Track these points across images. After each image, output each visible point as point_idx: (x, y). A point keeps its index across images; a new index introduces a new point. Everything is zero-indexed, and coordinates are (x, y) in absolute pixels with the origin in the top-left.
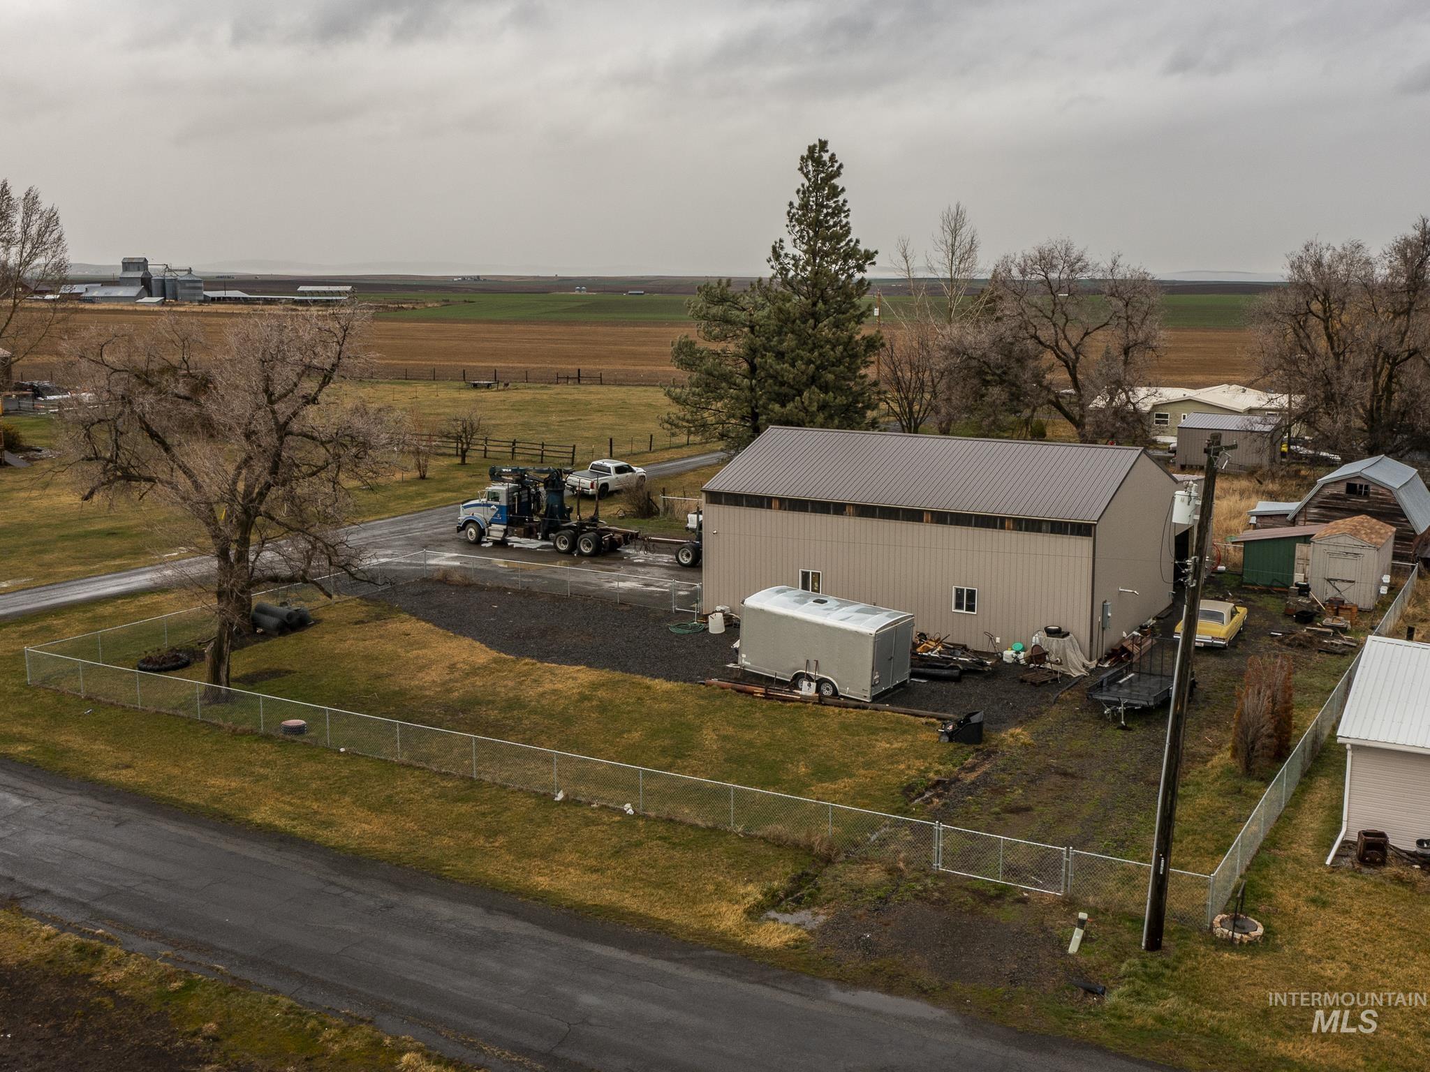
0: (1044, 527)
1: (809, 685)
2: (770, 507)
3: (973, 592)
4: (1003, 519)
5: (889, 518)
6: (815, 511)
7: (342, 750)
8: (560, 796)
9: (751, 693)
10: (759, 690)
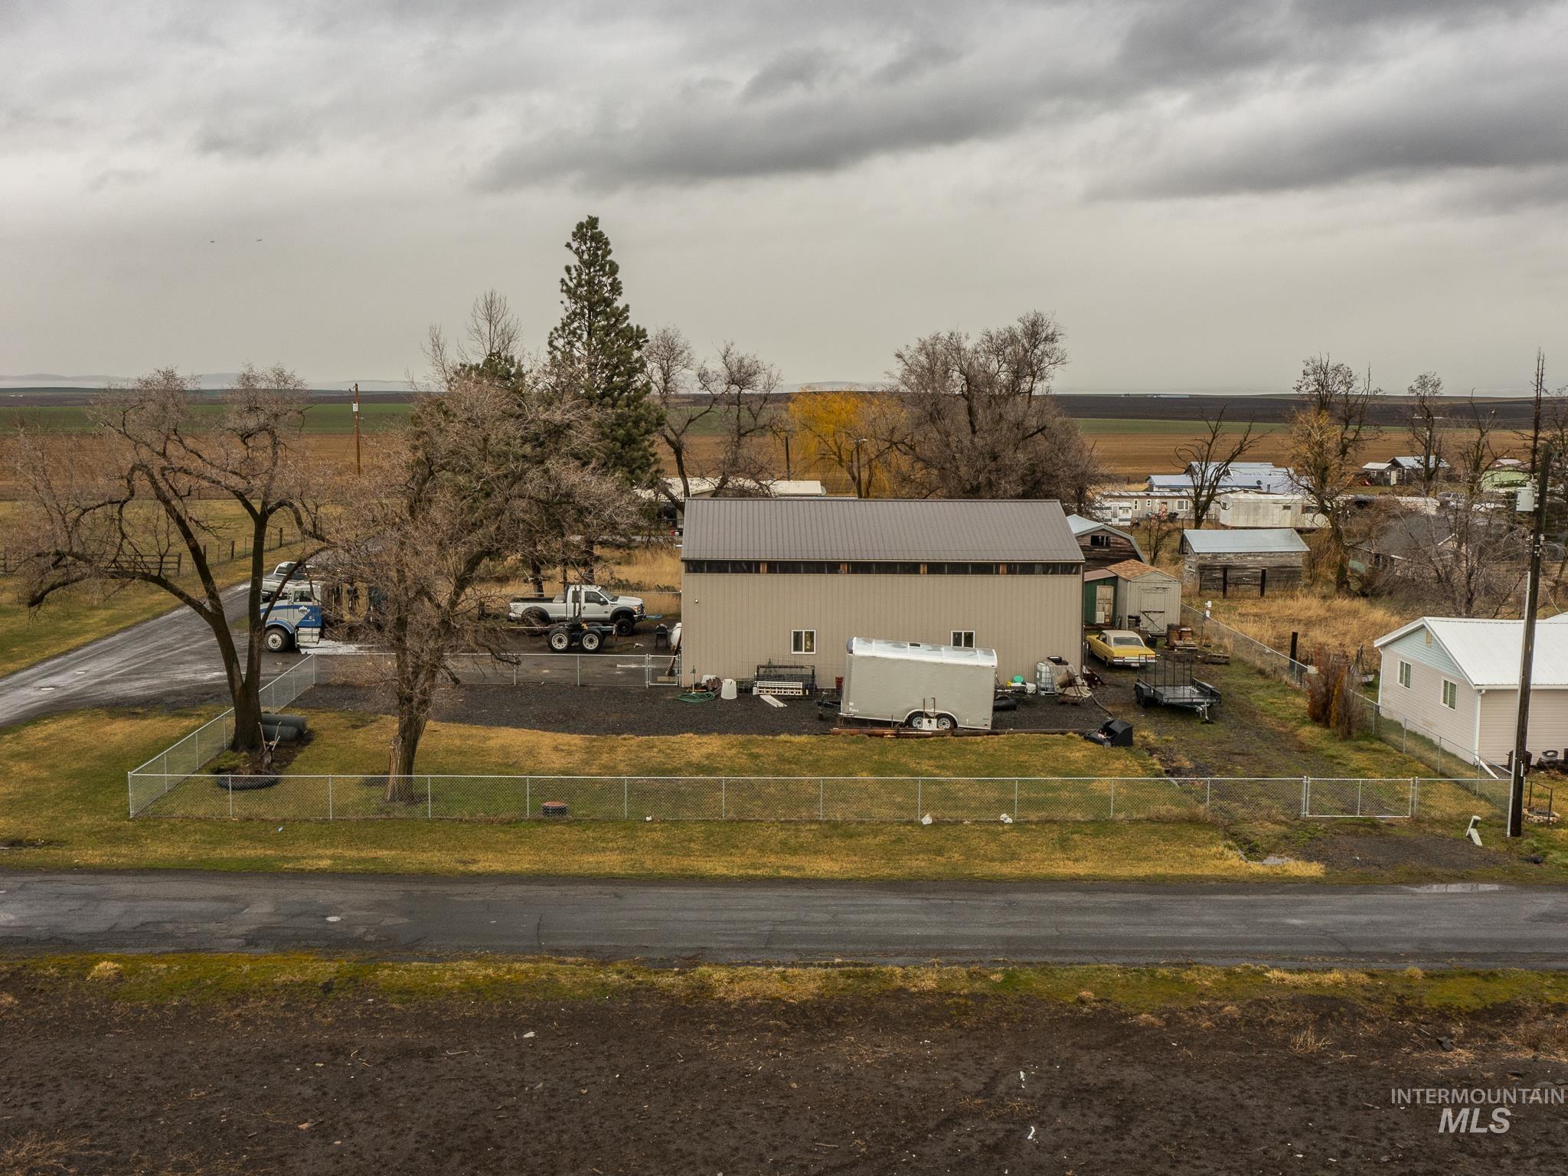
0: (1037, 570)
1: (930, 722)
2: (758, 571)
3: (971, 635)
4: (998, 565)
5: (886, 572)
6: (807, 571)
7: (648, 819)
8: (927, 820)
9: (882, 736)
10: (888, 731)
